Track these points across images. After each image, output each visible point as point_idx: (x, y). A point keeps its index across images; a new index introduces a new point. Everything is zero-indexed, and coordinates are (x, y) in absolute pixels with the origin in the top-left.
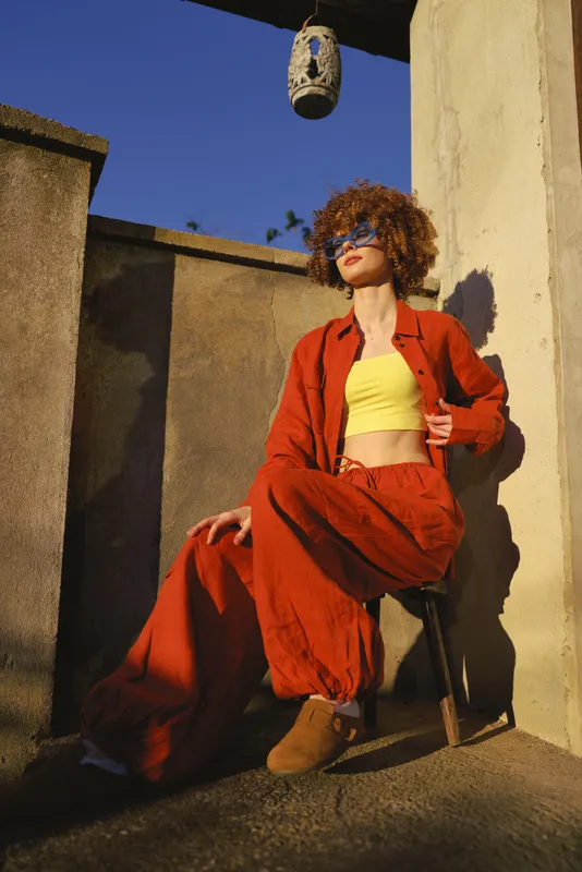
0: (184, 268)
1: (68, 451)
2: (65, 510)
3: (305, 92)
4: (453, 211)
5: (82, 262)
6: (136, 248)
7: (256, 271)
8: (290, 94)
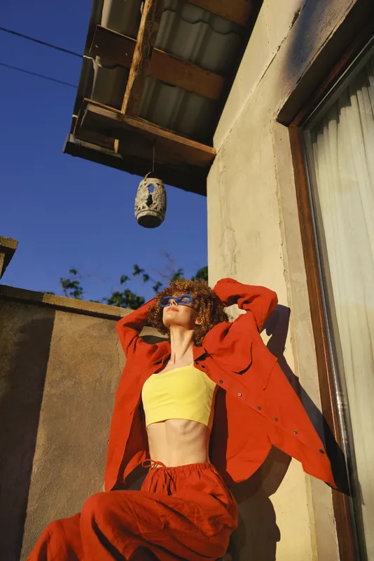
0: (61, 320)
3: (144, 214)
6: (30, 306)
7: (109, 322)
8: (136, 214)
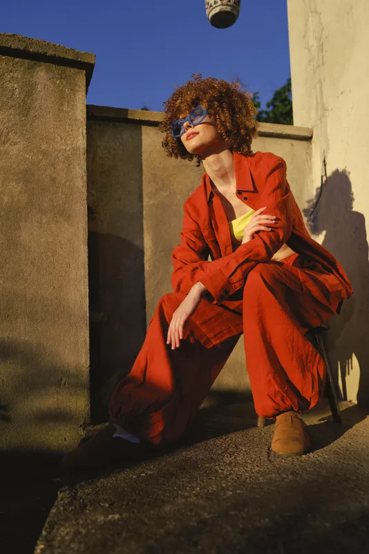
0: (148, 135)
1: (86, 254)
2: (88, 290)
3: (217, 10)
4: (320, 82)
5: (85, 136)
6: (117, 124)
8: (207, 13)
